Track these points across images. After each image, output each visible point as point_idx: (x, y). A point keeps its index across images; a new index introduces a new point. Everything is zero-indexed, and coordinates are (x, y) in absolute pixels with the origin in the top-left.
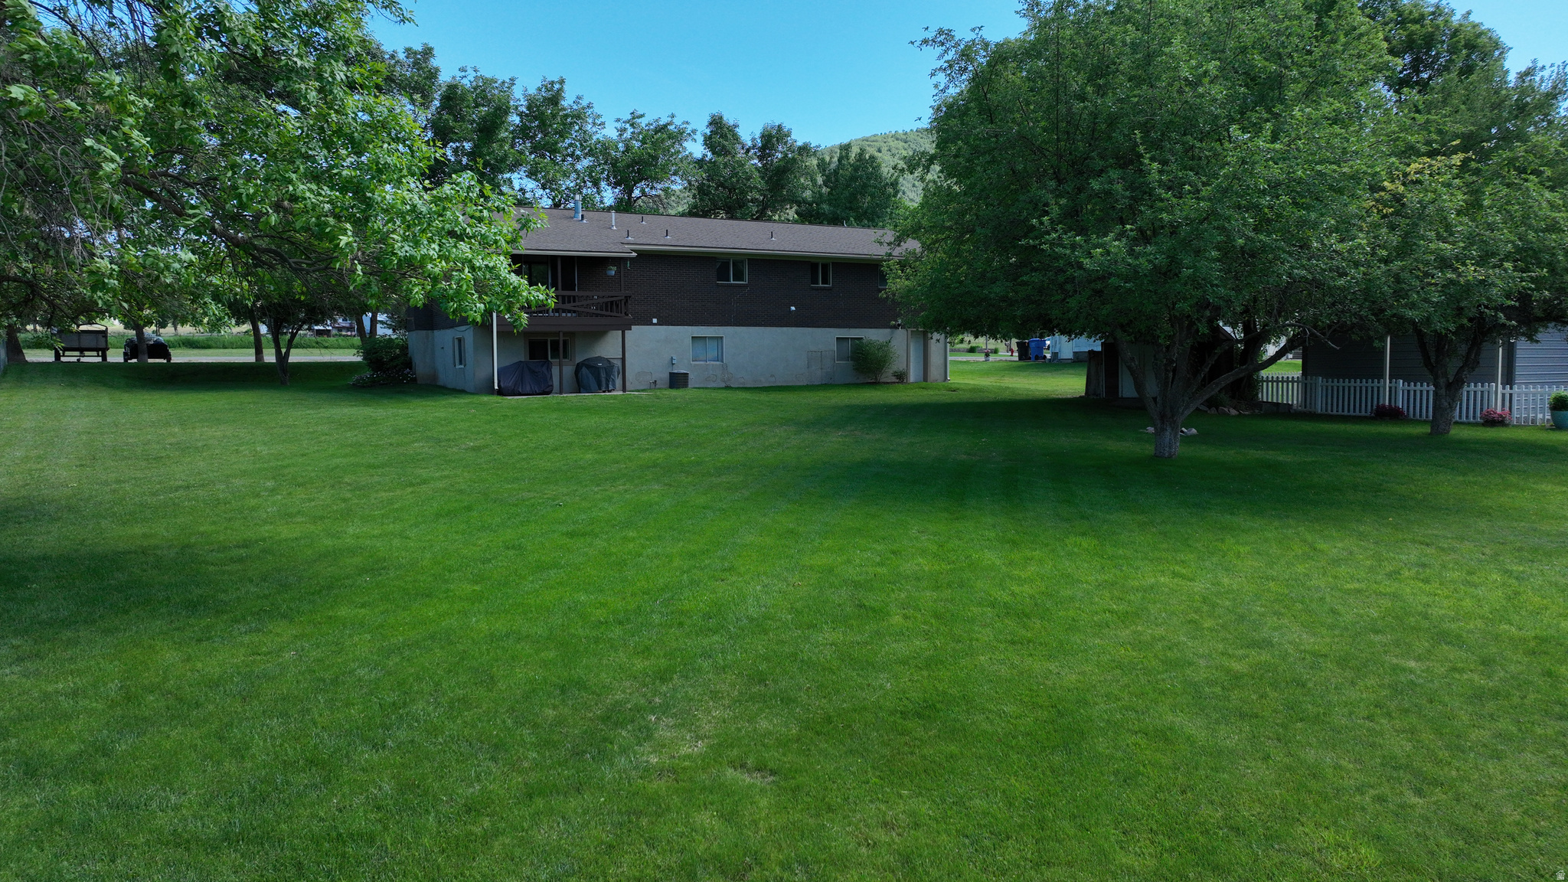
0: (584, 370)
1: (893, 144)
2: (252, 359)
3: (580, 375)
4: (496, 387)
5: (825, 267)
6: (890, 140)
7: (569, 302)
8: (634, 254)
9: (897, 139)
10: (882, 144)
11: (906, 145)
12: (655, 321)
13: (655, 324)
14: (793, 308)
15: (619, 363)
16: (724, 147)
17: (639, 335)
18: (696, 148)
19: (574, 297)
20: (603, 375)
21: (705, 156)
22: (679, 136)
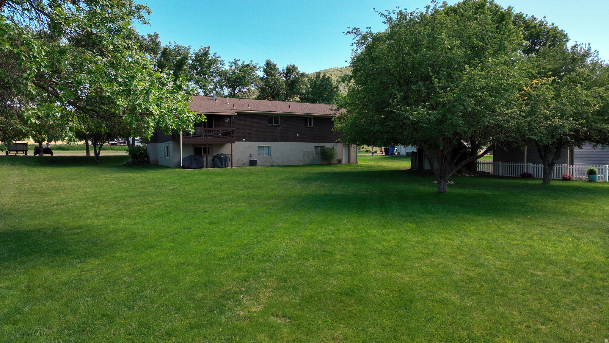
0: (216, 159)
1: (336, 72)
2: (85, 154)
3: (214, 161)
4: (181, 166)
5: (310, 119)
6: (335, 71)
7: (210, 132)
8: (236, 114)
9: (338, 71)
10: (332, 72)
11: (341, 73)
12: (244, 140)
13: (244, 141)
14: (298, 135)
15: (230, 156)
16: (271, 73)
17: (237, 144)
18: (260, 74)
19: (212, 130)
20: (223, 161)
21: (263, 76)
22: (254, 69)
